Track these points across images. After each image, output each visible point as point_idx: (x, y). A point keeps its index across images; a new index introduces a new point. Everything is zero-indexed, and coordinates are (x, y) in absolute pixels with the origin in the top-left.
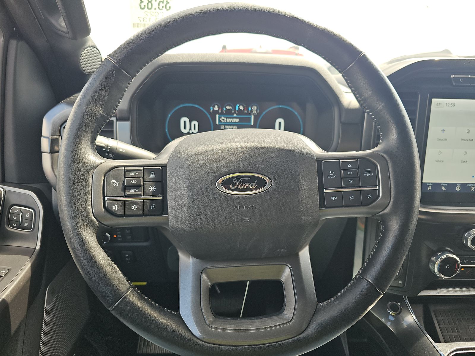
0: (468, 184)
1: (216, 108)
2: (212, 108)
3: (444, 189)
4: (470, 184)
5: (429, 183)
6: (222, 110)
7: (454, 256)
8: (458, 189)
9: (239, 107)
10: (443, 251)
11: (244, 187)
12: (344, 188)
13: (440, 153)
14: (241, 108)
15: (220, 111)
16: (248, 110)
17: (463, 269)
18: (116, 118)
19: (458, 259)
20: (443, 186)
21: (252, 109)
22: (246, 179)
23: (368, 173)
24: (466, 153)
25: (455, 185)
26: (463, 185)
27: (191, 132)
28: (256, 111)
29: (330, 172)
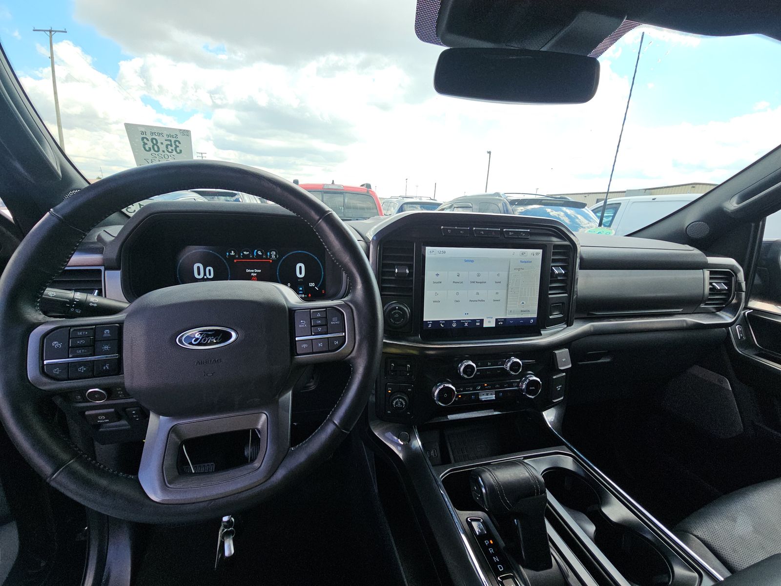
0: (462, 320)
1: (233, 253)
2: (228, 254)
3: (442, 326)
4: (464, 320)
5: (429, 321)
6: (239, 255)
7: (450, 386)
8: (454, 325)
9: (257, 253)
10: (443, 381)
11: (207, 341)
12: (313, 335)
13: (437, 294)
14: (260, 253)
15: (237, 256)
16: (267, 255)
17: (460, 396)
18: (103, 267)
19: (454, 388)
20: (441, 323)
21: (271, 255)
22: (209, 333)
23: (335, 321)
24: (457, 294)
25: (451, 322)
26: (458, 321)
27: (205, 277)
28: (276, 256)
29: (302, 321)
